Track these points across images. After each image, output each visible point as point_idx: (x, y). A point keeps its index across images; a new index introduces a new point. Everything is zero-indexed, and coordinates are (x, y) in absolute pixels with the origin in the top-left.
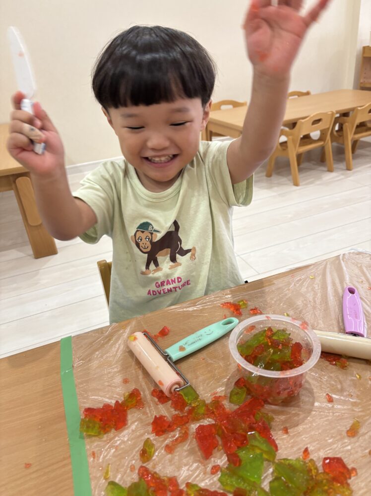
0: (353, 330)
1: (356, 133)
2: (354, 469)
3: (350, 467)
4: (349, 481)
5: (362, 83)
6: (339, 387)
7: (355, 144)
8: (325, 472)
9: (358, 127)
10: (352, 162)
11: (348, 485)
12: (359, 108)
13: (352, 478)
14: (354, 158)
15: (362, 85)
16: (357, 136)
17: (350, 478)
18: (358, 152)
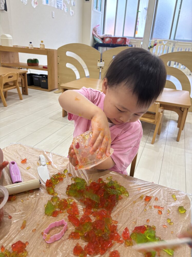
0: (17, 181)
1: (4, 88)
2: (27, 242)
3: (25, 242)
4: (26, 249)
5: (2, 63)
6: (14, 209)
7: (5, 93)
8: (14, 251)
9: (4, 85)
10: (6, 103)
11: (25, 250)
12: (3, 76)
13: (27, 247)
14: (6, 100)
15: (2, 65)
16: (5, 90)
17: (26, 247)
18: (8, 97)
